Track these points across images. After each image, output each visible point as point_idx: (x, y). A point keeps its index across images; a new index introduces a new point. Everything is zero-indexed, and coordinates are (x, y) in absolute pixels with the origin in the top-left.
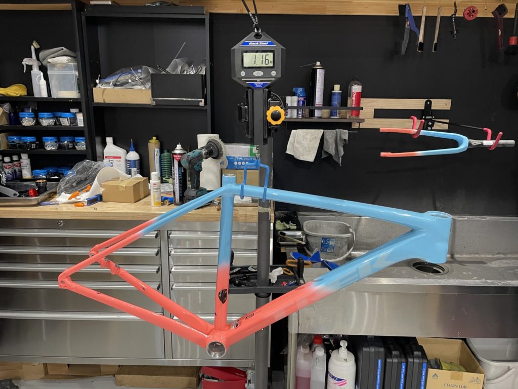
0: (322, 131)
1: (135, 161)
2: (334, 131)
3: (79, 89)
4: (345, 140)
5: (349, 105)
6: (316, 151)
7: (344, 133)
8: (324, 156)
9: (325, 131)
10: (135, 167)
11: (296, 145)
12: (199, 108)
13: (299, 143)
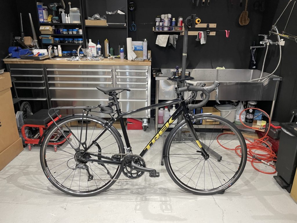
0: (169, 35)
1: (100, 48)
2: (173, 35)
3: (81, 20)
4: (177, 38)
5: (178, 26)
6: (166, 43)
7: (177, 36)
8: (169, 45)
9: (170, 35)
10: (100, 51)
11: (159, 41)
12: (124, 27)
13: (160, 40)
